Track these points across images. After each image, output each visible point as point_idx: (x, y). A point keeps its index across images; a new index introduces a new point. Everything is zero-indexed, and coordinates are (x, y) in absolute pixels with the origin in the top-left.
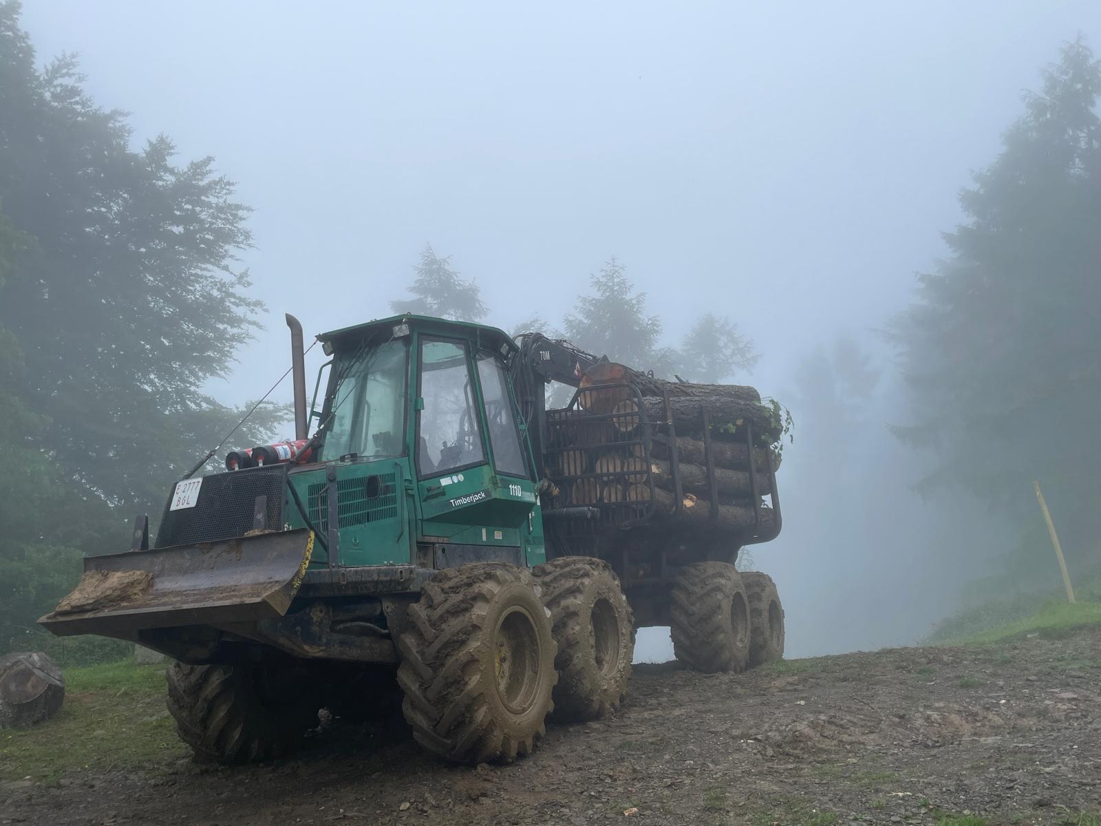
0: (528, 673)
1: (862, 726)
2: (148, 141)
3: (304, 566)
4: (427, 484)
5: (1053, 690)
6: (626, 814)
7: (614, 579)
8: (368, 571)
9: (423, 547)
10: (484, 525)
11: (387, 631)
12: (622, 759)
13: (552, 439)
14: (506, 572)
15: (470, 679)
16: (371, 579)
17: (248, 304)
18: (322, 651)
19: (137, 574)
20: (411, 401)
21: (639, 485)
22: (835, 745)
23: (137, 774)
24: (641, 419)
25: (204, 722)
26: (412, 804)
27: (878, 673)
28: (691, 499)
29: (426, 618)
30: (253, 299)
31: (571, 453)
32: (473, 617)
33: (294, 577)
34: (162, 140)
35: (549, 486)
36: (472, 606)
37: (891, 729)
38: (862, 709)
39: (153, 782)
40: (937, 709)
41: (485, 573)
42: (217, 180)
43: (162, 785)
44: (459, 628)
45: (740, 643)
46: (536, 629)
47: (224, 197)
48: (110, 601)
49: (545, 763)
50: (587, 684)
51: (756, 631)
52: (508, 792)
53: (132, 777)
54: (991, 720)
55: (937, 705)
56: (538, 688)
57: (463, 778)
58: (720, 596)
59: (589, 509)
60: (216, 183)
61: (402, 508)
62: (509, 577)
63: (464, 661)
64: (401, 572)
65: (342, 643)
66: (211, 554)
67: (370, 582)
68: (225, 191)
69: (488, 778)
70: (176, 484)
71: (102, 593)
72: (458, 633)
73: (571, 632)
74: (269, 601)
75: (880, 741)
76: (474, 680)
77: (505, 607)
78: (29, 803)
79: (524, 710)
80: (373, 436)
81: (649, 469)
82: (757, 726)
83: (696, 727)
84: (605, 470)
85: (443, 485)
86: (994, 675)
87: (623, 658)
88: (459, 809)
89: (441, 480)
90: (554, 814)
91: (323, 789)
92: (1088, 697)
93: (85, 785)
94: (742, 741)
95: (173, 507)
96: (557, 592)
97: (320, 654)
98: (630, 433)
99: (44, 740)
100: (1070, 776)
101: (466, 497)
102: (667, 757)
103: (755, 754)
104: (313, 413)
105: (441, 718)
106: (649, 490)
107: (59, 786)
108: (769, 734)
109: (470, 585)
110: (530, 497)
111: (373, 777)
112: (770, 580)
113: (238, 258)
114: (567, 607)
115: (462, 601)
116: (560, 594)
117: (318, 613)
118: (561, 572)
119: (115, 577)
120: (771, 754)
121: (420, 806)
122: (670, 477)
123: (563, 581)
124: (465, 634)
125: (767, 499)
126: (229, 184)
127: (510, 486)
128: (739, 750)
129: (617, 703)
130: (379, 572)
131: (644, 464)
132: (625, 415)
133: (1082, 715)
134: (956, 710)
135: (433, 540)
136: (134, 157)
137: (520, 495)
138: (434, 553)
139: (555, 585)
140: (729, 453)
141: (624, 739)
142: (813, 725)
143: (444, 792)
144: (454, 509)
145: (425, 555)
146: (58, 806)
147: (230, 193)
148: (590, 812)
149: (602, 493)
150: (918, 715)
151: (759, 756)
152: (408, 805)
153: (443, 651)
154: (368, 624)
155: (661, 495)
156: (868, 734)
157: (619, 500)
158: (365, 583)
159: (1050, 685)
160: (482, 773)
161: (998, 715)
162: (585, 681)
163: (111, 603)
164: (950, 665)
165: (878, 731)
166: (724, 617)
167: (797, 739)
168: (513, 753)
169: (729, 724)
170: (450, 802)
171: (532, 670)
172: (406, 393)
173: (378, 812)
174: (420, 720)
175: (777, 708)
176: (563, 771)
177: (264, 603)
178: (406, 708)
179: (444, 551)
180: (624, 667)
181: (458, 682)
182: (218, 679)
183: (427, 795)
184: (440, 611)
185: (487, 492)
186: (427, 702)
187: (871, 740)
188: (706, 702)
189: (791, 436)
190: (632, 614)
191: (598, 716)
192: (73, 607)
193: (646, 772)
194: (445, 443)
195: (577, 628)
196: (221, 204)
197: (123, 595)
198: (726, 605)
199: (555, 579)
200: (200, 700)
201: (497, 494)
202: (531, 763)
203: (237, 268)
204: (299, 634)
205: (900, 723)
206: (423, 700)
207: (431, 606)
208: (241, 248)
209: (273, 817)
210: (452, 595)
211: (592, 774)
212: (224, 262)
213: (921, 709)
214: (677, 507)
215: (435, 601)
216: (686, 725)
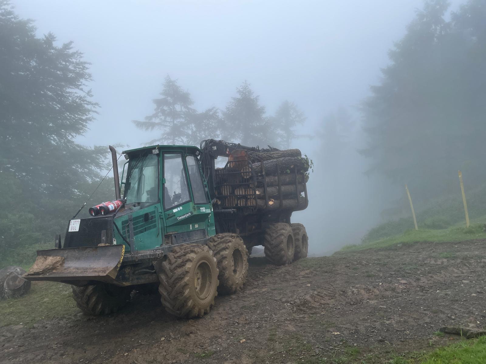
0: (208, 283)
1: (329, 296)
2: (44, 35)
3: (121, 259)
4: (167, 212)
5: (399, 279)
6: (241, 342)
7: (241, 240)
8: (146, 255)
9: (167, 237)
10: (191, 223)
11: (154, 271)
12: (242, 314)
13: (218, 181)
14: (199, 248)
15: (186, 291)
16: (147, 258)
17: (92, 104)
18: (130, 283)
19: (58, 258)
20: (160, 180)
21: (251, 199)
22: (319, 305)
23: (63, 320)
24: (252, 174)
25: (87, 303)
26: (165, 338)
27: (338, 269)
28: (272, 201)
29: (169, 268)
30: (94, 102)
31: (225, 186)
32: (186, 268)
33: (118, 263)
34: (50, 35)
35: (217, 201)
36: (186, 264)
37: (339, 297)
38: (330, 288)
39: (69, 325)
40: (357, 288)
41: (190, 250)
42: (75, 52)
43: (73, 326)
44: (181, 273)
45: (290, 253)
46: (210, 267)
47: (79, 59)
48: (49, 270)
49: (214, 316)
50: (230, 282)
51: (297, 247)
52: (200, 330)
53: (61, 322)
54: (375, 292)
55: (357, 286)
56: (211, 288)
57: (184, 326)
58: (283, 237)
59: (232, 210)
60: (75, 53)
61: (158, 224)
62: (199, 250)
63: (183, 285)
64: (158, 254)
65: (137, 279)
66: (85, 252)
67: (147, 259)
68: (79, 57)
69: (193, 325)
70: (70, 221)
71: (45, 267)
72: (181, 275)
73: (224, 264)
74: (109, 275)
75: (334, 303)
76: (187, 292)
77: (198, 262)
78: (23, 337)
79: (206, 298)
80: (146, 191)
81: (255, 193)
82: (292, 297)
83: (270, 298)
84: (238, 194)
85: (174, 212)
86: (380, 271)
87: (244, 269)
88: (183, 339)
89: (173, 210)
90: (216, 342)
91: (133, 329)
92: (411, 282)
93: (43, 327)
94: (286, 304)
95: (70, 231)
96: (219, 249)
97: (129, 284)
98: (248, 179)
99: (25, 303)
100: (394, 326)
101: (183, 216)
102: (258, 312)
103: (290, 310)
104: (122, 183)
105: (175, 305)
106: (255, 201)
107: (34, 328)
108: (296, 300)
109: (185, 255)
110: (208, 211)
111: (151, 323)
112: (303, 226)
113: (86, 85)
114: (223, 255)
115: (182, 262)
116: (220, 250)
117: (128, 270)
118: (220, 241)
119: (49, 259)
120: (295, 310)
121: (168, 339)
122: (264, 194)
123: (221, 245)
124: (183, 275)
125: (303, 194)
126: (81, 53)
127: (201, 208)
128: (284, 308)
129: (242, 286)
130: (150, 255)
131: (253, 191)
132: (246, 172)
133: (407, 291)
134: (363, 288)
135: (171, 233)
136: (38, 40)
137: (204, 211)
138: (172, 238)
139: (218, 246)
140: (288, 179)
141: (243, 304)
142: (312, 296)
143: (177, 332)
144: (179, 221)
145: (168, 239)
146: (35, 338)
147: (81, 57)
148: (229, 341)
149: (237, 202)
150: (350, 290)
151: (291, 311)
152: (164, 338)
153: (175, 281)
154: (147, 270)
155: (260, 202)
156: (331, 299)
157: (244, 205)
158: (145, 259)
159: (398, 276)
160: (191, 323)
161: (378, 290)
162: (229, 281)
163: (49, 271)
164: (365, 266)
165: (334, 298)
166: (284, 246)
167: (305, 303)
168: (202, 314)
169: (282, 296)
170: (179, 337)
171: (209, 282)
172: (158, 176)
173: (153, 342)
174: (167, 305)
175: (300, 288)
176: (220, 320)
177: (107, 275)
178: (162, 300)
179: (175, 237)
180: (245, 273)
181: (181, 293)
182: (91, 288)
183: (171, 334)
184: (174, 266)
185: (191, 213)
186: (170, 299)
187: (332, 302)
188: (275, 283)
189: (313, 170)
190: (248, 252)
191: (235, 292)
192: (34, 273)
193: (250, 320)
194: (175, 192)
195: (226, 262)
196: (78, 62)
197: (53, 267)
198: (285, 240)
199: (218, 244)
200: (85, 296)
201: (195, 213)
202: (209, 317)
203: (86, 89)
204: (121, 279)
205: (343, 294)
206: (169, 298)
207: (170, 263)
208: (88, 81)
209: (115, 344)
210: (178, 259)
211: (231, 321)
212: (81, 87)
213: (351, 288)
214: (266, 206)
215: (172, 262)
216: (266, 296)
